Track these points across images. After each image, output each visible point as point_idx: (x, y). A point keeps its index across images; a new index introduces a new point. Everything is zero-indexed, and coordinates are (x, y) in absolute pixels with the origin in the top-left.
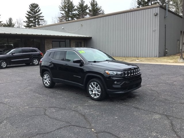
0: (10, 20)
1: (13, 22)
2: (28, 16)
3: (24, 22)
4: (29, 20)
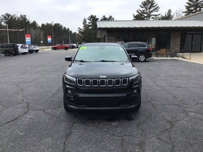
0: (170, 11)
1: (172, 14)
2: (188, 5)
3: (183, 12)
4: (189, 10)
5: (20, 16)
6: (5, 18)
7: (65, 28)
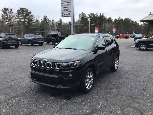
5: (99, 15)
6: (90, 16)
7: (133, 21)
